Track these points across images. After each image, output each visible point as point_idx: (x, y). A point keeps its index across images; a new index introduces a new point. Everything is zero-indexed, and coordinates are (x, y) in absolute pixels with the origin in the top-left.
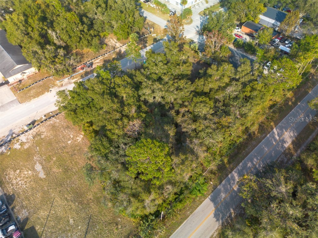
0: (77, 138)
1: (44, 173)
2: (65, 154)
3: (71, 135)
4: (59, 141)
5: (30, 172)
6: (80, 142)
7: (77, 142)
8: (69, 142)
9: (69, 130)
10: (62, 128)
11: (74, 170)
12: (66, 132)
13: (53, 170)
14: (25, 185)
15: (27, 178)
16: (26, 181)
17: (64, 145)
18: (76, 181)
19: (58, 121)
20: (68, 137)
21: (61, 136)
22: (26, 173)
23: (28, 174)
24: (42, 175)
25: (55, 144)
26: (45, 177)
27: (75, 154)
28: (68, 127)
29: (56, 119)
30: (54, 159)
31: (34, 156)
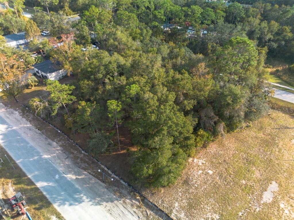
0: (201, 164)
1: (270, 185)
2: (230, 171)
3: (199, 173)
4: (214, 186)
5: (282, 206)
6: (204, 161)
7: (207, 163)
8: (211, 172)
9: (191, 178)
10: (191, 191)
11: (244, 156)
12: (196, 182)
13: (259, 177)
17: (218, 178)
18: (255, 150)
19: (177, 204)
20: (202, 177)
21: (205, 187)
22: (286, 211)
23: (286, 207)
24: (274, 186)
25: (221, 190)
26: (274, 182)
27: (225, 161)
28: (186, 182)
29: (174, 211)
30: (245, 183)
31: (256, 213)
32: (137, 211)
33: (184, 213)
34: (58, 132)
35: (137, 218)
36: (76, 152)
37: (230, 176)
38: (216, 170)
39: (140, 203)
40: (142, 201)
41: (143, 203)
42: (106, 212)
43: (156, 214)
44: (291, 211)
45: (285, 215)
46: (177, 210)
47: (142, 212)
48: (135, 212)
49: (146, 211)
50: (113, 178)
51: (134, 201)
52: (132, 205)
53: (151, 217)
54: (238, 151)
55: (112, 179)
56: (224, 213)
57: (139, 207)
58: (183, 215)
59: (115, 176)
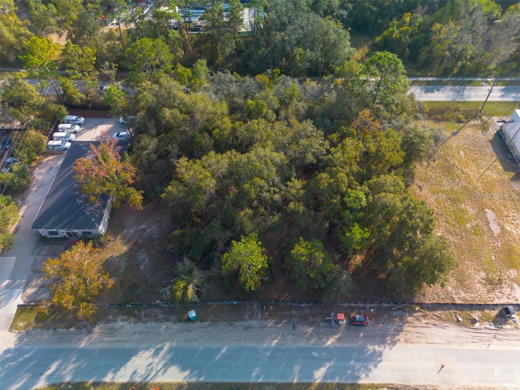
1: (486, 214)
2: (451, 222)
5: (508, 229)
11: (444, 197)
13: (473, 212)
14: (515, 216)
15: (512, 224)
16: (514, 220)
17: (450, 237)
18: (445, 183)
22: (514, 231)
23: (510, 227)
24: (490, 214)
25: (464, 247)
26: (487, 210)
30: (470, 227)
31: (501, 249)
32: (428, 321)
33: (462, 292)
34: (233, 305)
35: (435, 327)
36: (294, 312)
37: (456, 228)
38: (442, 229)
39: (422, 312)
40: (422, 309)
41: (425, 310)
42: (406, 345)
43: (443, 310)
44: (516, 228)
45: (515, 235)
46: (455, 293)
47: (432, 318)
48: (427, 323)
49: (435, 315)
50: (371, 308)
51: (415, 315)
52: (418, 320)
53: (443, 316)
54: (435, 195)
55: (372, 310)
56: (485, 267)
57: (425, 316)
58: (463, 294)
59: (372, 305)
